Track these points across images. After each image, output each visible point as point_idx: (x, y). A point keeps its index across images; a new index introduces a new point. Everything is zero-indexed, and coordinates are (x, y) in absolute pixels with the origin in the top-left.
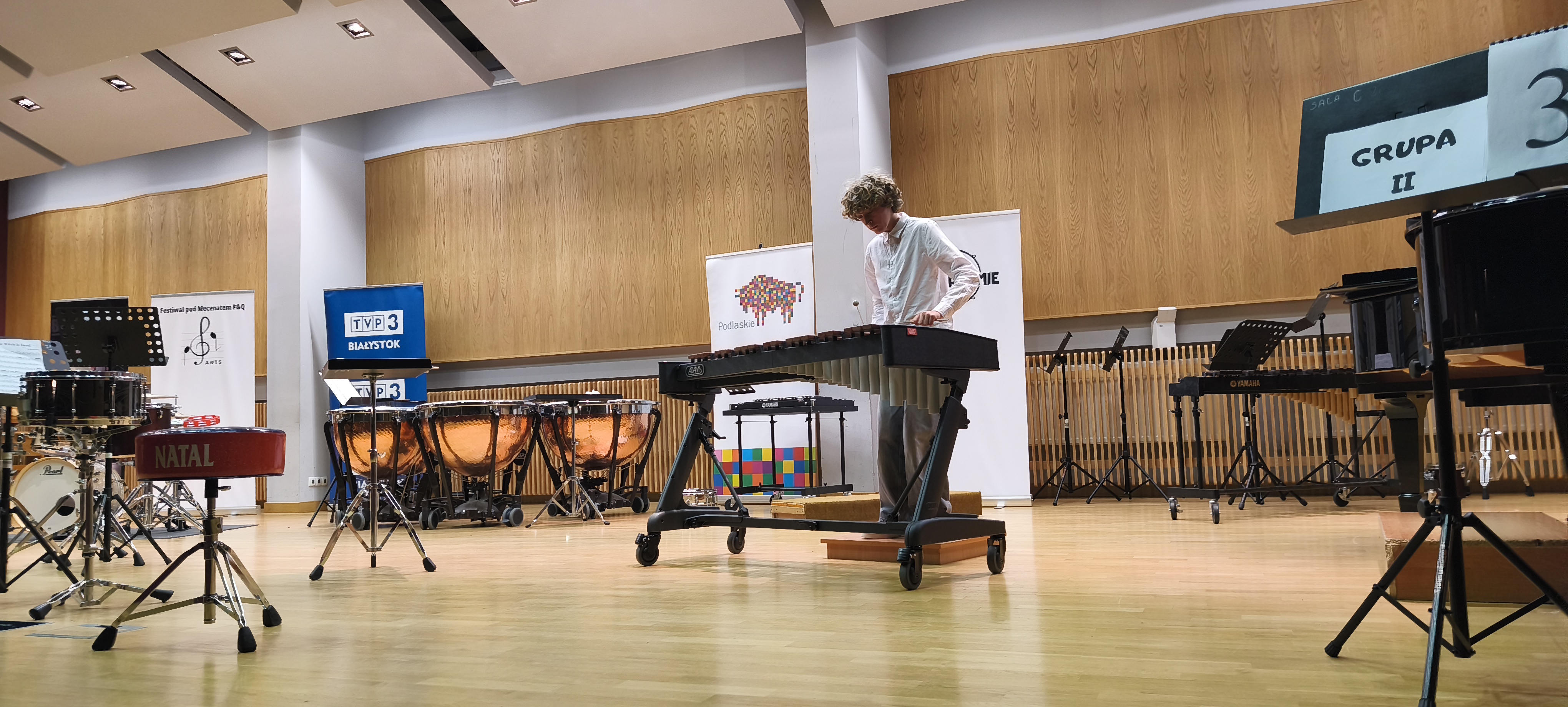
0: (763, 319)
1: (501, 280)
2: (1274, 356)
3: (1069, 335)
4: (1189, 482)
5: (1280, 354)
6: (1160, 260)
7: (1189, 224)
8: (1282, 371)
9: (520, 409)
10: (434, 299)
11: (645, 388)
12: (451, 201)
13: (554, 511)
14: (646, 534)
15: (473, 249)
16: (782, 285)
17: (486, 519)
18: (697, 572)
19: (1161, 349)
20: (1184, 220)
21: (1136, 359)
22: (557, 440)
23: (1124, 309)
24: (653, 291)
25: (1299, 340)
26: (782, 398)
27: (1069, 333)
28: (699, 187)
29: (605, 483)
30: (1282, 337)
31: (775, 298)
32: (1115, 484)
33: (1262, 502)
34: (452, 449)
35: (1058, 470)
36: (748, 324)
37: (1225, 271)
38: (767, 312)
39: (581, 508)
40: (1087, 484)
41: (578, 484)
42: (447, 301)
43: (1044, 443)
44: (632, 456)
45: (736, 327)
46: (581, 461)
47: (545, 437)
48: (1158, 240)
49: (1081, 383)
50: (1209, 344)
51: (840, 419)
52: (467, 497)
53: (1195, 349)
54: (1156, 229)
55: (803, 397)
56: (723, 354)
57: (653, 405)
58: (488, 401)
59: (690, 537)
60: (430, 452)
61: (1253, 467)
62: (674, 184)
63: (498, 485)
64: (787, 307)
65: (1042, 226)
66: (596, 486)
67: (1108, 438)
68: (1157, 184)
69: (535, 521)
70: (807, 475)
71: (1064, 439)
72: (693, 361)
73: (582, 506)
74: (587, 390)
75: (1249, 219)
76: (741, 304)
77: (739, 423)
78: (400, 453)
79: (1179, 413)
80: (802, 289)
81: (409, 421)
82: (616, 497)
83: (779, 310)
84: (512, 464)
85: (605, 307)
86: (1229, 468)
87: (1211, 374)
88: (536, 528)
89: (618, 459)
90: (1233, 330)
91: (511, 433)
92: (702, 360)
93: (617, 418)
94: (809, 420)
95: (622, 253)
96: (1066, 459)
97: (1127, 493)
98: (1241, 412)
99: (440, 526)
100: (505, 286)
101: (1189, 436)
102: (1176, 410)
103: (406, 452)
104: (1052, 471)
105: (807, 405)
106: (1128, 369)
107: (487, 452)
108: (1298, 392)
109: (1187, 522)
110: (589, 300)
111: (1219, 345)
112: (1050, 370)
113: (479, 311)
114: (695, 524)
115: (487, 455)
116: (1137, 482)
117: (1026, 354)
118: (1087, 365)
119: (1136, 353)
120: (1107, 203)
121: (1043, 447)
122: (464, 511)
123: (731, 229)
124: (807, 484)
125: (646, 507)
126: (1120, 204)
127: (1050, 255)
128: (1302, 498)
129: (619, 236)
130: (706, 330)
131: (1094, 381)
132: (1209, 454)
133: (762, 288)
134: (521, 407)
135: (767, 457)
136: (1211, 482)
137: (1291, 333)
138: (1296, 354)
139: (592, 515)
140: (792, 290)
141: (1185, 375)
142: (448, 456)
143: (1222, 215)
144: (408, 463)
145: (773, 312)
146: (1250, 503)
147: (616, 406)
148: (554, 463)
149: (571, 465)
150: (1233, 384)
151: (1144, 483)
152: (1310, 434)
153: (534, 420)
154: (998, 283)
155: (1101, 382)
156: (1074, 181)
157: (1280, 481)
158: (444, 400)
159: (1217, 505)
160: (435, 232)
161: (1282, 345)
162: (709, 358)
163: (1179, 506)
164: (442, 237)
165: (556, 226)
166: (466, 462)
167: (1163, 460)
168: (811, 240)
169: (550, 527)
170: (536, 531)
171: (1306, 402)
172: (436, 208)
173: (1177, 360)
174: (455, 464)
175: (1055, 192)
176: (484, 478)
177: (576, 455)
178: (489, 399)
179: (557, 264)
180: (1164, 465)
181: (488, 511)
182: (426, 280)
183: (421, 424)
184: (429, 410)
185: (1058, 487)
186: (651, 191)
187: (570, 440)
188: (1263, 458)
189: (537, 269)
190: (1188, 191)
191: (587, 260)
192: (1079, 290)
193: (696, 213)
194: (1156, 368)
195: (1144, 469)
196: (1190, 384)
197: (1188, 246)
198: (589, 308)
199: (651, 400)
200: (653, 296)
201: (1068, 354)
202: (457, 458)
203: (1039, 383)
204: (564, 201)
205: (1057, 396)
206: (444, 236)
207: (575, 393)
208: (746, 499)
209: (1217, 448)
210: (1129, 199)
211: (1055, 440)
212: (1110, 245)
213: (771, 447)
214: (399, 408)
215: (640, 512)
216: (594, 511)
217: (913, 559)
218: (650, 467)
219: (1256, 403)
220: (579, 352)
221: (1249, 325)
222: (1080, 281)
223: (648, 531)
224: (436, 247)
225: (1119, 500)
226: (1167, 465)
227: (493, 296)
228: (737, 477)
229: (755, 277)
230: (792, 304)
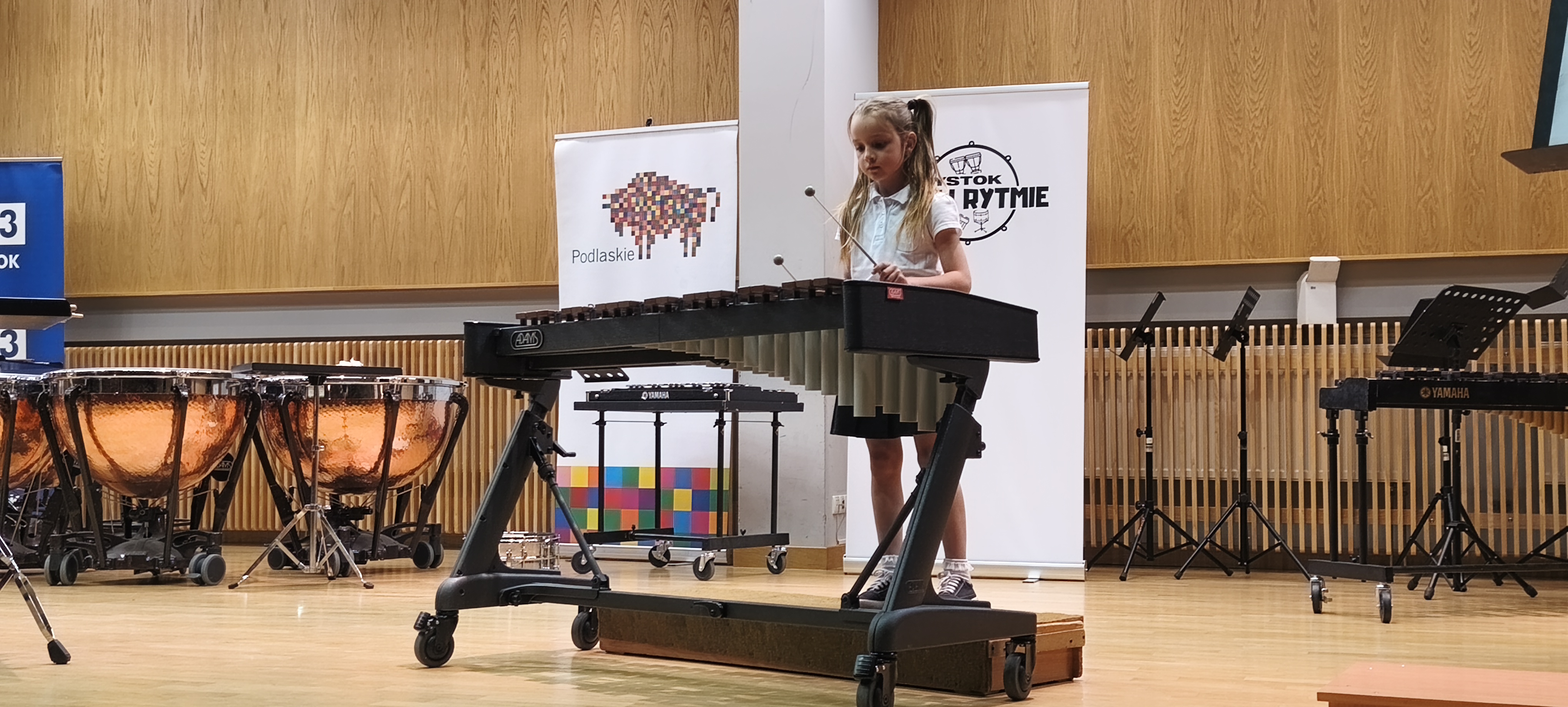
0: (649, 247)
1: (198, 158)
2: (1495, 346)
3: (1161, 298)
4: (1345, 549)
5: (1506, 344)
6: (1317, 178)
7: (1369, 119)
8: (1507, 374)
9: (224, 385)
10: (81, 186)
11: (443, 355)
12: (115, 16)
13: (277, 561)
14: (433, 613)
15: (151, 102)
16: (683, 192)
17: (161, 570)
18: (517, 682)
19: (1311, 327)
20: (1361, 112)
21: (1269, 342)
22: (287, 441)
23: (1254, 258)
24: (462, 189)
25: (1538, 322)
26: (676, 385)
27: (1161, 295)
28: (547, 13)
29: (369, 516)
30: (1511, 316)
31: (670, 212)
32: (1223, 548)
33: (1463, 587)
34: (105, 449)
35: (1131, 522)
36: (623, 255)
37: (1423, 200)
38: (657, 236)
39: (325, 559)
40: (1178, 546)
41: (322, 518)
42: (103, 190)
43: (1110, 474)
44: (417, 473)
45: (603, 259)
46: (328, 478)
47: (268, 435)
48: (1316, 143)
49: (1175, 377)
50: (1391, 321)
51: (773, 424)
52: (129, 531)
53: (1366, 328)
54: (1314, 125)
55: (712, 385)
56: (575, 314)
57: (454, 387)
58: (169, 370)
59: (510, 616)
60: (66, 452)
61: (1452, 530)
62: (504, 7)
63: (184, 511)
64: (690, 229)
65: (1124, 111)
66: (353, 522)
67: (1216, 470)
68: (1319, 50)
69: (245, 577)
70: (713, 515)
71: (1144, 469)
72: (523, 322)
73: (327, 555)
74: (342, 359)
75: (1467, 115)
76: (613, 220)
77: (601, 423)
78: (15, 452)
79: (1333, 438)
80: (718, 199)
81: (32, 399)
82: (387, 541)
83: (676, 233)
84: (208, 478)
85: (378, 213)
86: (1413, 528)
87: (1390, 375)
88: (247, 590)
89: (392, 478)
90: (1430, 300)
91: (208, 427)
92: (539, 322)
93: (392, 407)
94: (720, 423)
95: (410, 121)
96: (1146, 503)
97: (1242, 564)
98: (1438, 435)
99: (82, 579)
100: (205, 170)
101: (1348, 472)
102: (1329, 432)
103: (24, 450)
104: (1120, 521)
105: (718, 398)
106: (1255, 357)
107: (166, 458)
108: (1532, 409)
109: (1339, 619)
110: (351, 200)
111: (1406, 323)
112: (1125, 355)
113: (158, 209)
114: (518, 598)
115: (166, 462)
116: (1260, 546)
117: (1087, 326)
118: (1188, 348)
119: (1269, 331)
120: (1235, 78)
121: (1109, 482)
122: (123, 556)
123: (599, 90)
124: (713, 530)
125: (438, 559)
126: (1256, 80)
127: (1136, 162)
128: (1528, 582)
129: (406, 92)
130: (550, 261)
131: (1198, 376)
132: (1381, 505)
133: (649, 194)
134: (226, 382)
135: (647, 482)
136: (1382, 550)
137: (1526, 310)
138: (1532, 344)
139: (344, 571)
140: (700, 200)
141: (1348, 376)
142: (97, 461)
143: (1424, 106)
144: (27, 470)
145: (666, 237)
146: (1444, 588)
147: (392, 386)
148: (282, 481)
149: (309, 484)
150: (1425, 392)
151: (1272, 547)
152: (1548, 477)
153: (248, 405)
154: (1046, 204)
155: (1209, 377)
156: (1182, 37)
157: (1493, 554)
158: (94, 366)
159: (1390, 592)
160: (86, 69)
161: (1510, 328)
162: (552, 319)
163: (1327, 591)
164: (97, 78)
165: (298, 69)
166: (129, 473)
167: (1305, 511)
168: (735, 116)
169: (272, 588)
170: (246, 595)
171: (1545, 426)
172: (89, 27)
173: (1335, 346)
174: (110, 476)
175: (1150, 55)
176: (162, 502)
177: (319, 466)
178: (171, 366)
179: (297, 135)
180: (1305, 520)
181: (164, 557)
182: (67, 152)
183: (51, 404)
184: (67, 382)
185: (1129, 549)
186: (464, 17)
187: (309, 441)
188: (1468, 514)
189: (263, 142)
190: (1370, 64)
191: (349, 130)
192: (1180, 222)
193: (541, 58)
194: (1301, 357)
195: (1273, 525)
196: (1355, 390)
197: (1365, 156)
198: (350, 213)
199: (452, 378)
200: (461, 199)
201: (1157, 329)
202: (113, 465)
203: (1106, 375)
204: (312, 26)
205: (1136, 397)
206: (102, 77)
207: (320, 363)
208: (604, 552)
209: (1394, 494)
210: (1271, 72)
211: (1129, 471)
212: (1236, 149)
213: (654, 465)
214: (15, 375)
215: (425, 568)
216: (347, 564)
217: (880, 675)
218: (447, 489)
219: (1462, 424)
220: (331, 288)
221: (1457, 294)
222: (1183, 207)
223: (437, 607)
224: (86, 95)
225: (1229, 574)
226: (1310, 520)
227: (185, 185)
228: (592, 514)
229: (638, 175)
230: (699, 225)
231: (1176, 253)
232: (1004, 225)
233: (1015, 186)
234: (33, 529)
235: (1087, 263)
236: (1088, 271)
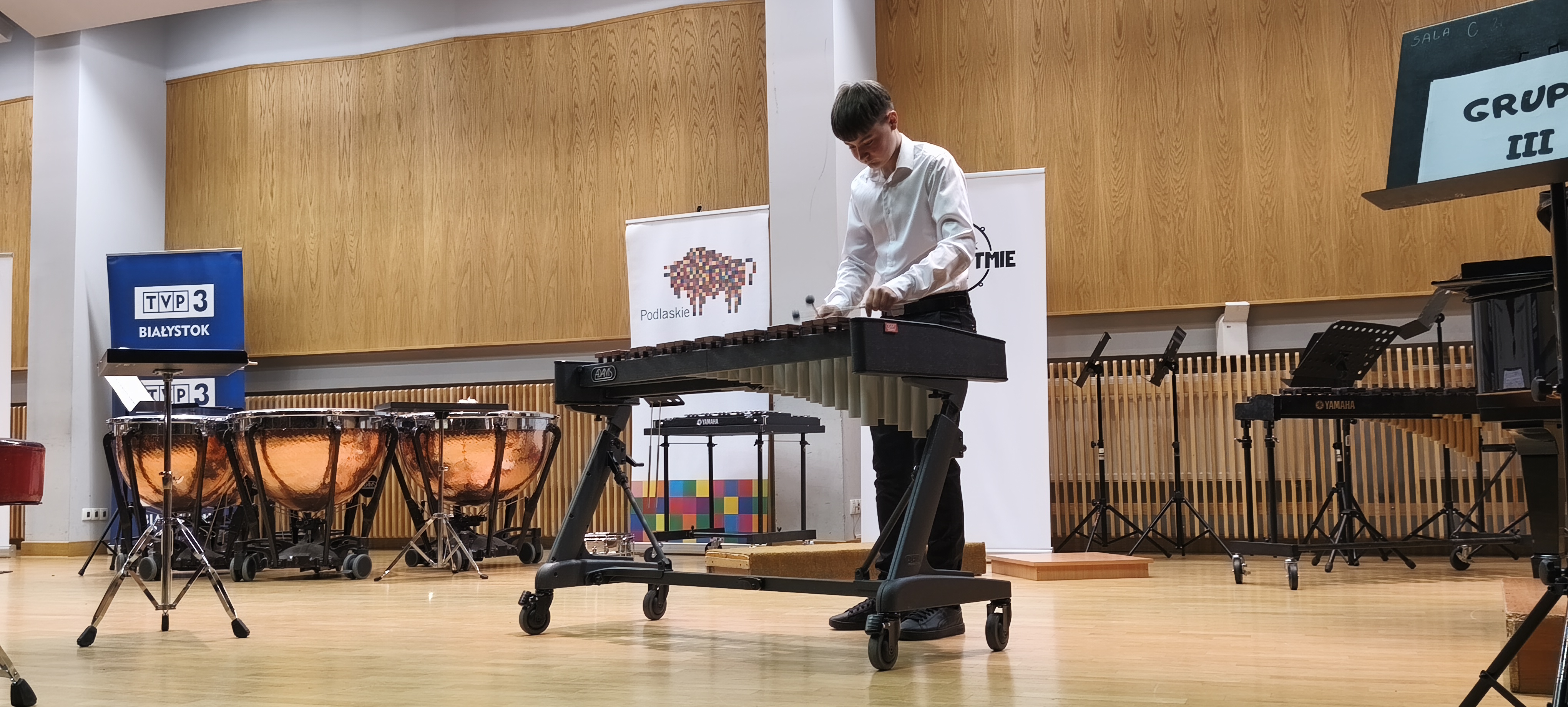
0: (701, 306)
1: (348, 246)
2: (1375, 370)
3: (1107, 337)
4: (1260, 535)
5: (1385, 368)
6: (1229, 239)
7: (1269, 192)
8: (1386, 389)
9: (370, 421)
10: (257, 270)
11: (540, 396)
12: (282, 137)
13: (413, 560)
14: (533, 591)
15: (311, 204)
16: (727, 262)
17: (321, 568)
19: (1228, 358)
20: (1262, 187)
21: (1195, 370)
22: (419, 465)
23: (1180, 304)
24: (554, 265)
25: (1409, 349)
26: (724, 413)
27: (1107, 334)
28: (618, 126)
29: (484, 523)
30: (1387, 345)
31: (717, 278)
32: (1164, 536)
33: (1356, 562)
34: (277, 473)
35: (1089, 516)
36: (680, 313)
37: (1314, 255)
38: (707, 297)
39: (450, 556)
40: (1127, 535)
41: (447, 524)
42: (274, 273)
43: (1071, 479)
44: (521, 488)
45: (665, 316)
46: (452, 493)
47: (404, 460)
48: (1227, 212)
49: (1121, 400)
50: (1292, 352)
51: (801, 443)
52: (296, 539)
53: (1272, 358)
54: (1225, 198)
55: (752, 413)
56: (641, 353)
57: (550, 419)
58: (327, 409)
59: (596, 597)
60: (247, 477)
61: (1345, 516)
62: (585, 123)
63: (339, 523)
64: (733, 291)
65: (1074, 191)
66: (472, 527)
67: (1155, 474)
68: (1227, 139)
69: (387, 572)
70: (755, 517)
71: (1098, 474)
72: (601, 360)
73: (452, 553)
74: (461, 398)
75: (1347, 187)
76: (672, 286)
77: (665, 445)
78: (207, 477)
79: (1247, 443)
80: (754, 267)
81: (219, 436)
82: (498, 542)
83: (722, 295)
84: (358, 493)
85: (489, 286)
86: (1315, 516)
87: (1291, 392)
88: (390, 582)
89: (502, 492)
90: (1320, 334)
91: (357, 454)
92: (613, 360)
93: (500, 434)
94: (759, 442)
95: (513, 213)
96: (1100, 500)
97: (1179, 548)
98: (1332, 441)
99: (258, 577)
100: (354, 255)
101: (1260, 473)
102: (1244, 438)
103: (214, 476)
104: (1081, 516)
105: (757, 423)
106: (1184, 382)
107: (324, 479)
108: (1405, 417)
109: (1258, 588)
110: (467, 276)
111: (1303, 352)
112: (1080, 383)
113: (317, 287)
114: (600, 579)
115: (324, 482)
116: (1193, 533)
117: (1049, 361)
118: (1130, 377)
119: (1195, 362)
120: (1161, 163)
121: (1070, 485)
122: (291, 557)
123: (660, 185)
124: (755, 529)
125: (537, 556)
126: (1178, 164)
127: (1084, 230)
128: (1409, 558)
129: (510, 191)
130: (624, 320)
131: (1139, 399)
132: (1289, 498)
133: (701, 264)
134: (371, 418)
135: (703, 492)
136: (1291, 534)
137: (1398, 340)
138: (1405, 367)
139: (465, 566)
140: (740, 268)
141: (1258, 393)
142: (271, 483)
143: (1312, 181)
144: (216, 492)
145: (714, 298)
146: (1340, 564)
147: (501, 419)
148: (416, 497)
149: (437, 498)
150: (1320, 405)
151: (1202, 534)
152: (1422, 474)
153: (388, 436)
154: (1014, 265)
155: (1148, 399)
156: (1118, 132)
157: (1381, 535)
158: (268, 408)
159: (1296, 565)
160: (260, 180)
161: (1388, 355)
162: (623, 358)
163: (1246, 566)
164: (269, 186)
165: (425, 175)
166: (296, 492)
167: (1228, 505)
168: (767, 202)
169: (408, 580)
170: (388, 586)
171: (1417, 431)
172: (262, 147)
173: (1248, 372)
174: (281, 494)
175: (1093, 146)
176: (320, 514)
177: (444, 484)
178: (328, 406)
179: (425, 227)
180: (1228, 512)
181: (323, 557)
182: (246, 244)
183: (234, 439)
184: (247, 421)
185: (1088, 537)
186: (554, 130)
187: (436, 463)
188: (1359, 504)
189: (398, 232)
190: (1268, 148)
191: (466, 221)
192: (1121, 278)
193: (614, 160)
194: (1220, 383)
195: (1203, 516)
196: (1263, 405)
197: (1267, 221)
198: (467, 286)
199: (549, 413)
200: (553, 273)
201: (1105, 362)
202: (283, 486)
203: (1066, 399)
204: (435, 141)
205: (1090, 417)
206: (272, 185)
207: (445, 402)
208: (670, 548)
209: (1299, 490)
210: (1190, 157)
211: (1086, 476)
212: (1164, 218)
213: (708, 479)
214: (206, 417)
215: (529, 563)
216: (468, 560)
217: (886, 631)
218: (546, 501)
219: (1352, 431)
220: (452, 345)
221: (1343, 328)
222: (1123, 265)
223: (536, 587)
224: (261, 199)
225: (1169, 556)
226: (1232, 511)
227: (338, 267)
228: (660, 518)
229: (691, 250)
230: (740, 288)
231: (1118, 302)
232: (980, 282)
233: (989, 251)
234: (221, 538)
235: (1047, 311)
236: (1049, 318)
